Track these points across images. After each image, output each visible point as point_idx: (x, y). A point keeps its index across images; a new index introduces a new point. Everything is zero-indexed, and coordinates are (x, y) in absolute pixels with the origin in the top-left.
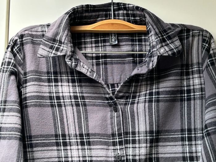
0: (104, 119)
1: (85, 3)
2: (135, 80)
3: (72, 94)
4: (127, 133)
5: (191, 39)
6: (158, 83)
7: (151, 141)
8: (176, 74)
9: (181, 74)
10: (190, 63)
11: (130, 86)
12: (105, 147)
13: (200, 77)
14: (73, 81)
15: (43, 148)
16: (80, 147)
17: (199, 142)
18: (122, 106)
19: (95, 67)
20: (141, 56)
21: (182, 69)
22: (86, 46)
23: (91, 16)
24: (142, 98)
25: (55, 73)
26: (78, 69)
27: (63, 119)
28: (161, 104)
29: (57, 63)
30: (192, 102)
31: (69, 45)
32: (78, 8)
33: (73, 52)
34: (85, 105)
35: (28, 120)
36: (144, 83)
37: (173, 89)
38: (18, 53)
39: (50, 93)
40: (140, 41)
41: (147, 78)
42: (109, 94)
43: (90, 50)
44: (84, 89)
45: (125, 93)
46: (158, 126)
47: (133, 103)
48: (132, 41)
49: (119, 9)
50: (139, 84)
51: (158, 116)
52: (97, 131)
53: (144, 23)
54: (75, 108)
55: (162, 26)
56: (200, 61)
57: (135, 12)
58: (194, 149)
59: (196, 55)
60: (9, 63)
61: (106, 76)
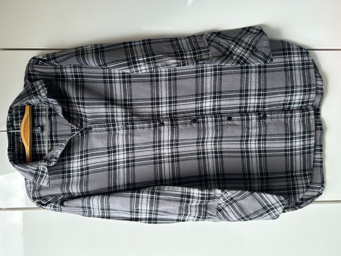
0: (97, 137)
1: (7, 152)
2: (69, 115)
3: (79, 160)
4: (107, 121)
5: (35, 73)
6: (70, 98)
7: (112, 104)
8: (63, 85)
9: (63, 81)
10: (55, 74)
11: (73, 118)
12: (117, 136)
13: (65, 68)
14: (69, 159)
15: (118, 178)
16: (117, 153)
17: (112, 71)
18: (88, 124)
19: (60, 144)
20: (50, 110)
21: (59, 81)
22: (43, 150)
23: (18, 147)
24: (82, 110)
25: (63, 172)
26: (58, 157)
27: (97, 166)
28: (85, 97)
29: (55, 171)
30: (84, 74)
31: (39, 163)
32: (10, 158)
33: (46, 160)
34: (87, 151)
35: (97, 190)
36: (71, 108)
37: (74, 88)
38: (47, 201)
39: (78, 176)
40: (38, 110)
41: (67, 106)
42: (78, 134)
43: (46, 147)
44: (76, 151)
45: (78, 122)
46: (101, 99)
47: (86, 116)
48: (38, 116)
49: (13, 126)
50: (71, 111)
51: (94, 99)
52: (105, 142)
53: (23, 107)
54: (89, 158)
55: (24, 94)
56: (53, 67)
57: (14, 114)
58: (117, 75)
59: (49, 70)
60: (54, 207)
61: (66, 135)
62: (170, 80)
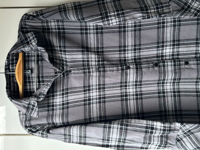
0: (76, 78)
1: (5, 90)
2: (53, 60)
3: (61, 97)
4: (83, 65)
5: (27, 27)
6: (54, 46)
7: (88, 51)
8: (49, 36)
9: (49, 33)
10: (42, 27)
11: (56, 63)
12: (91, 77)
13: (50, 22)
14: (53, 96)
15: (92, 112)
16: (91, 91)
17: (88, 24)
18: (68, 67)
19: (45, 83)
20: (38, 56)
21: (46, 32)
22: (32, 88)
23: (13, 86)
24: (63, 56)
25: (48, 106)
26: (45, 93)
27: (75, 101)
28: (66, 45)
29: (42, 105)
30: (65, 27)
31: (31, 99)
32: (8, 94)
33: (35, 96)
34: (67, 89)
35: (76, 121)
36: (54, 55)
37: (57, 38)
38: (36, 129)
39: (60, 109)
40: (28, 56)
41: (51, 53)
42: (61, 75)
43: (35, 86)
44: (58, 89)
45: (60, 66)
46: (79, 47)
47: (66, 61)
48: (28, 61)
49: (9, 69)
50: (55, 57)
51: (74, 47)
52: (82, 82)
53: (17, 54)
54: (69, 95)
55: (19, 43)
56: (41, 21)
57: (11, 59)
58: (92, 27)
59: (38, 24)
60: (42, 134)
61: (50, 76)
62: (135, 30)
